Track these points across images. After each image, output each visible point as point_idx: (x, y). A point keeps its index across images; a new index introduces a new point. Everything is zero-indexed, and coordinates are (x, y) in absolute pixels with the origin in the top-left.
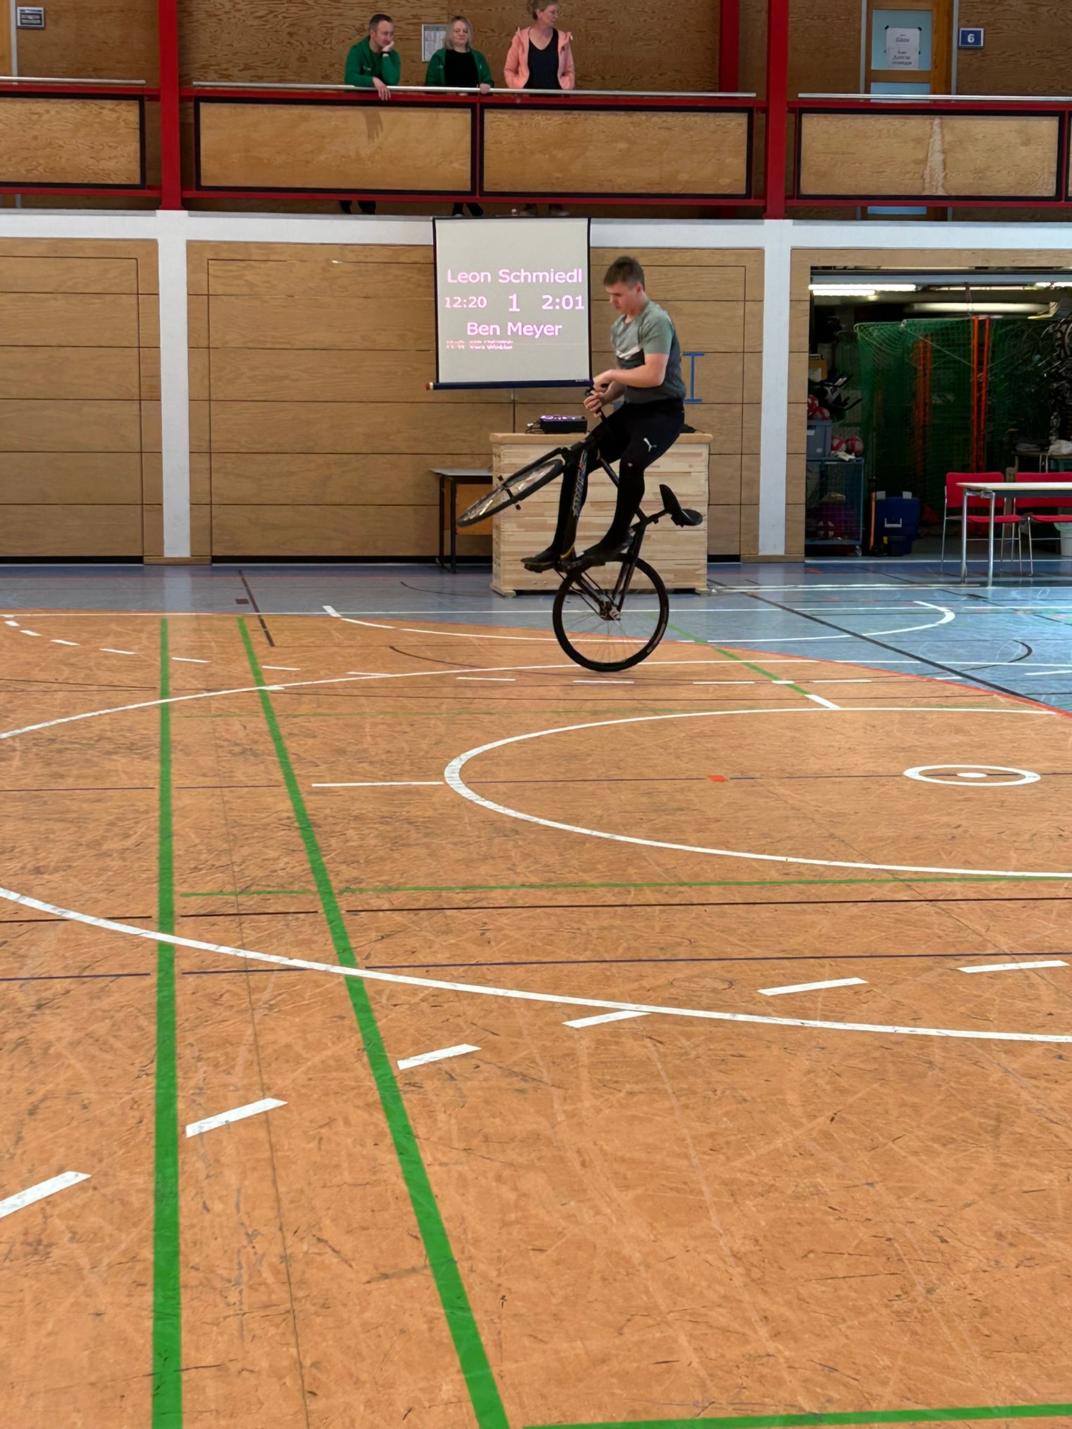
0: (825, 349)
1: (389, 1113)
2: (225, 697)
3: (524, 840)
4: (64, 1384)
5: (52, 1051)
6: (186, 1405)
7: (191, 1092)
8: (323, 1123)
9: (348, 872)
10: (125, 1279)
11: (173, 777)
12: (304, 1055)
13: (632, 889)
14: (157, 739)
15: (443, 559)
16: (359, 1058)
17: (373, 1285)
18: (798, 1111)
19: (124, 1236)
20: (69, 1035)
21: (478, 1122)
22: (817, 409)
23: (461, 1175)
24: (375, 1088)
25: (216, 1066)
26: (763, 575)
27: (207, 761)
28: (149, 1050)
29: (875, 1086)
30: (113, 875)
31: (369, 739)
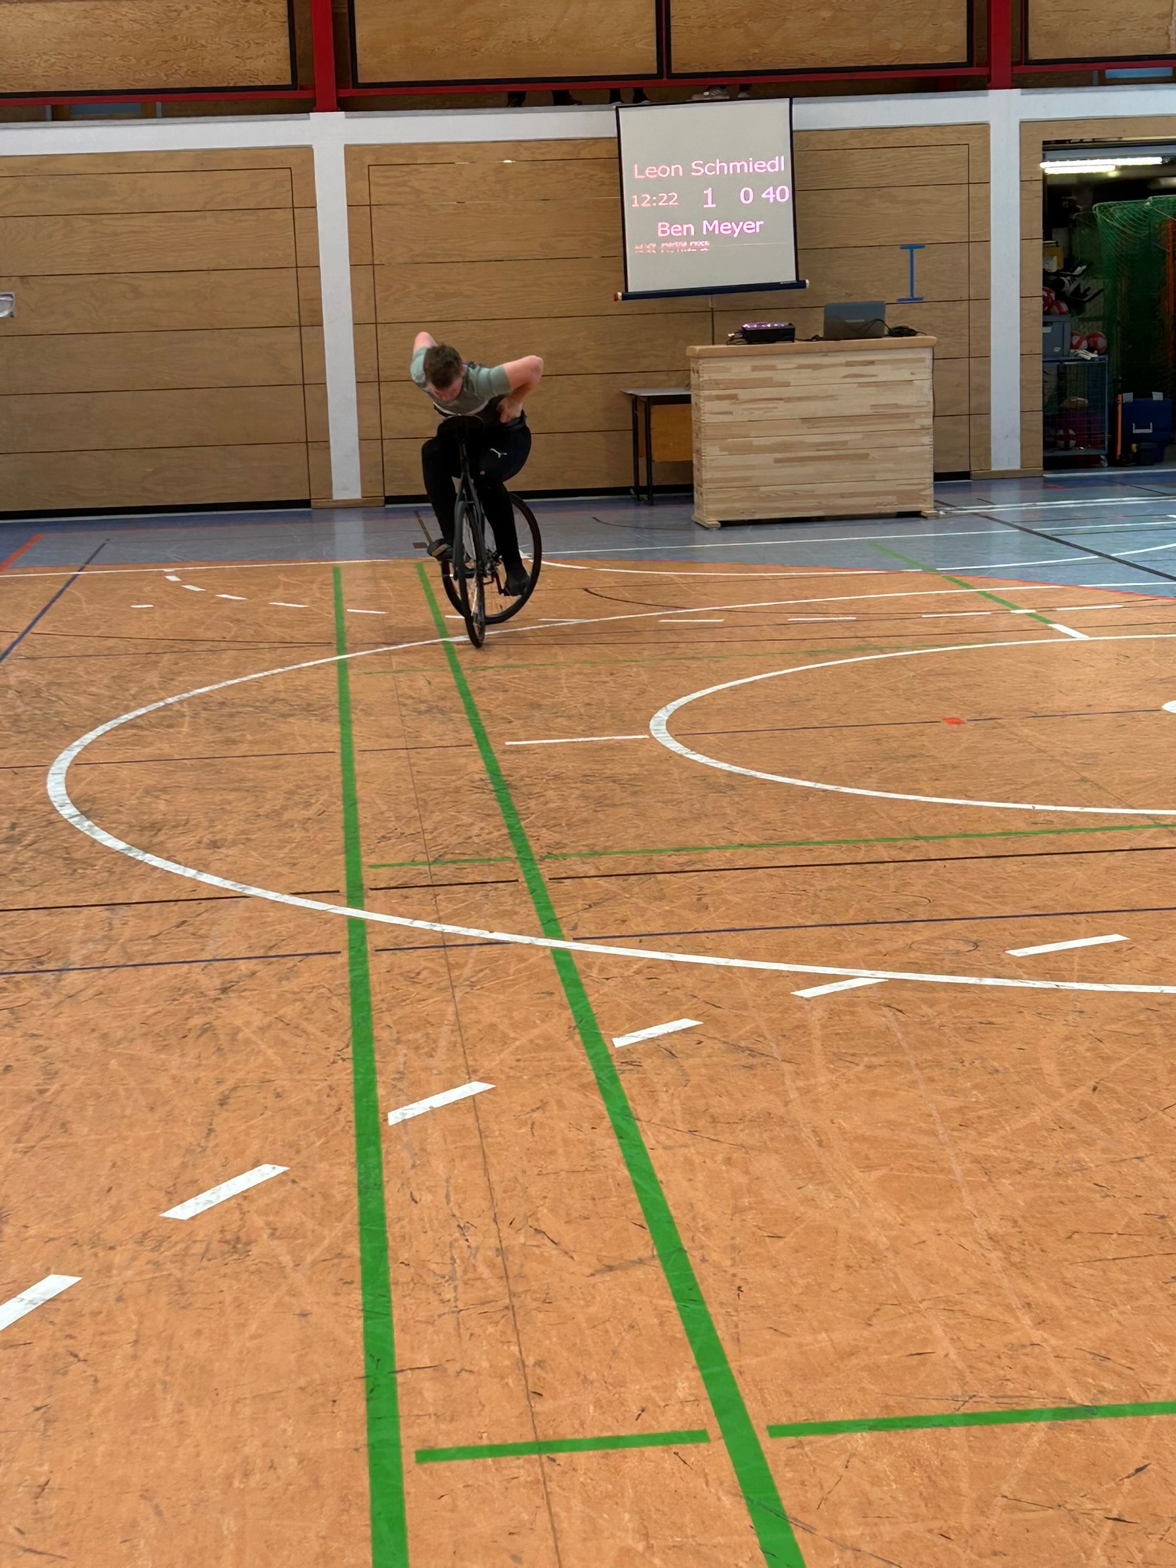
0: (1060, 235)
1: (606, 1095)
2: (406, 651)
3: (741, 795)
4: (271, 1390)
5: (240, 1036)
6: (403, 1409)
7: (393, 1076)
8: (534, 1107)
9: (548, 836)
10: (331, 1278)
11: (355, 739)
12: (512, 1035)
13: (863, 846)
14: (335, 699)
15: (639, 490)
16: (571, 1036)
17: (597, 1278)
18: (1057, 1082)
19: (326, 1232)
20: (258, 1020)
21: (704, 1101)
22: (1053, 303)
23: (688, 1161)
24: (590, 1067)
25: (417, 1048)
26: (995, 493)
27: (390, 722)
28: (343, 1034)
29: (1142, 1051)
30: (296, 848)
31: (565, 690)
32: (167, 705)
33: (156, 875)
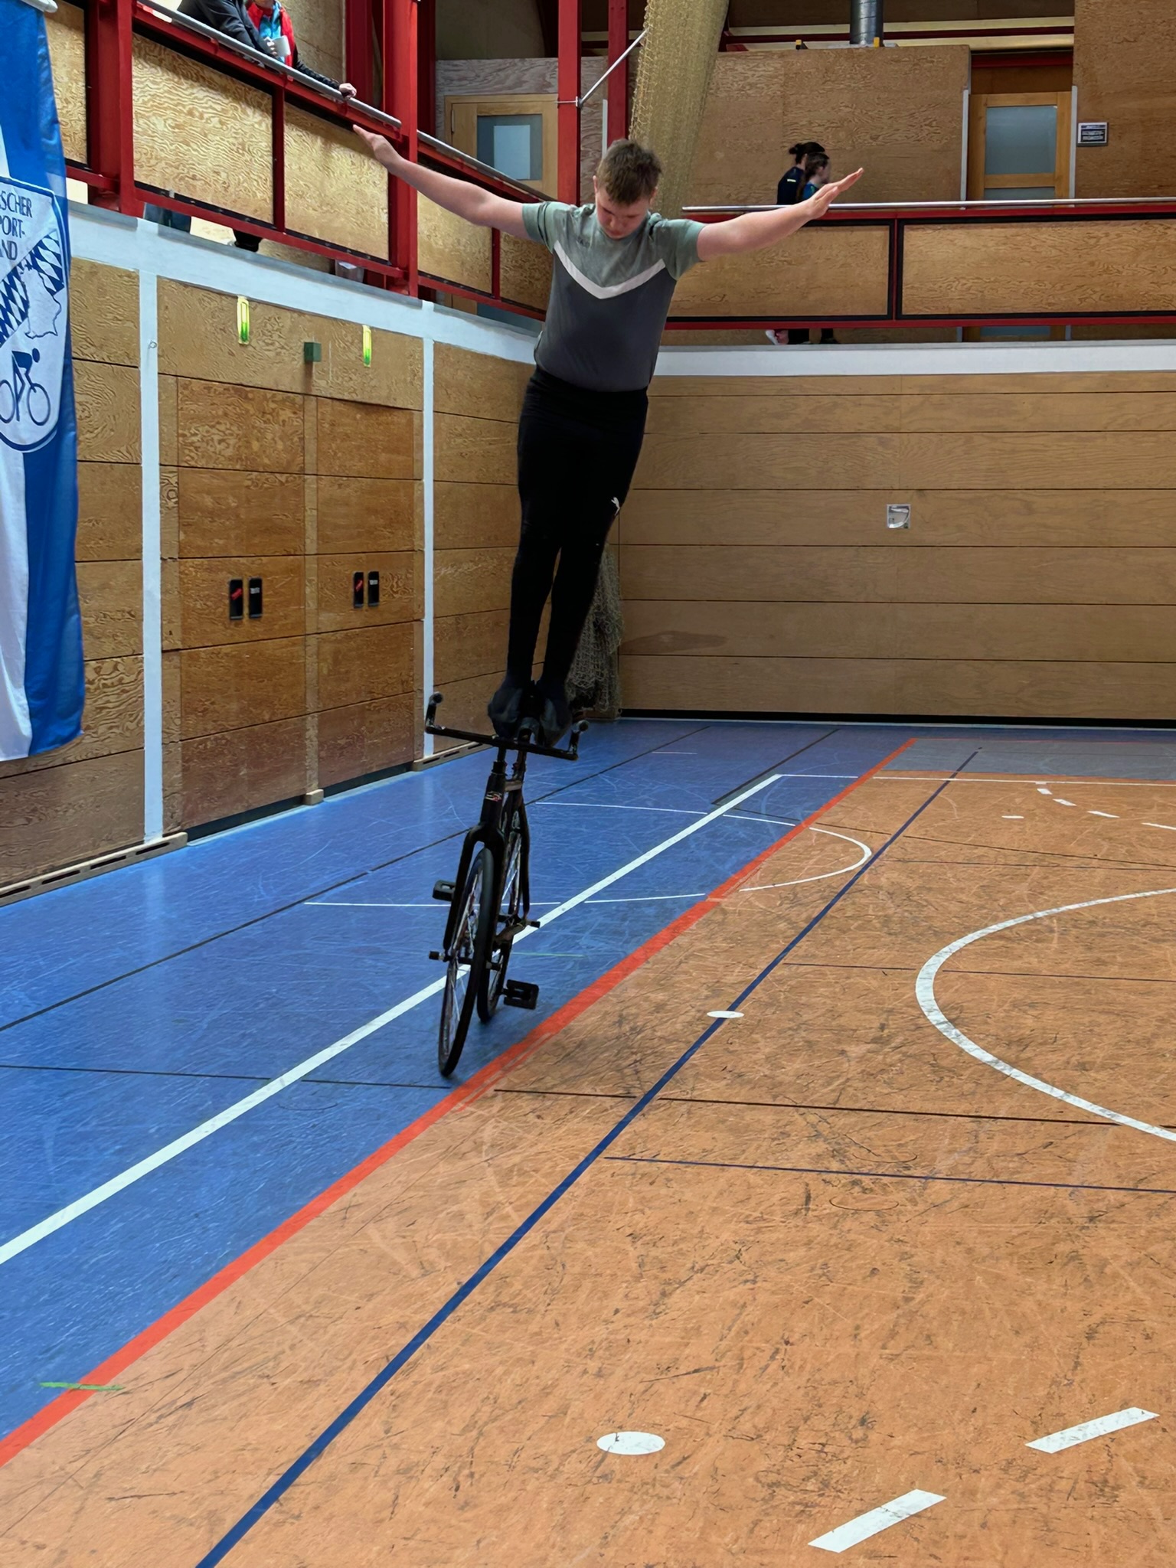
32: (1036, 919)
33: (1022, 1091)
